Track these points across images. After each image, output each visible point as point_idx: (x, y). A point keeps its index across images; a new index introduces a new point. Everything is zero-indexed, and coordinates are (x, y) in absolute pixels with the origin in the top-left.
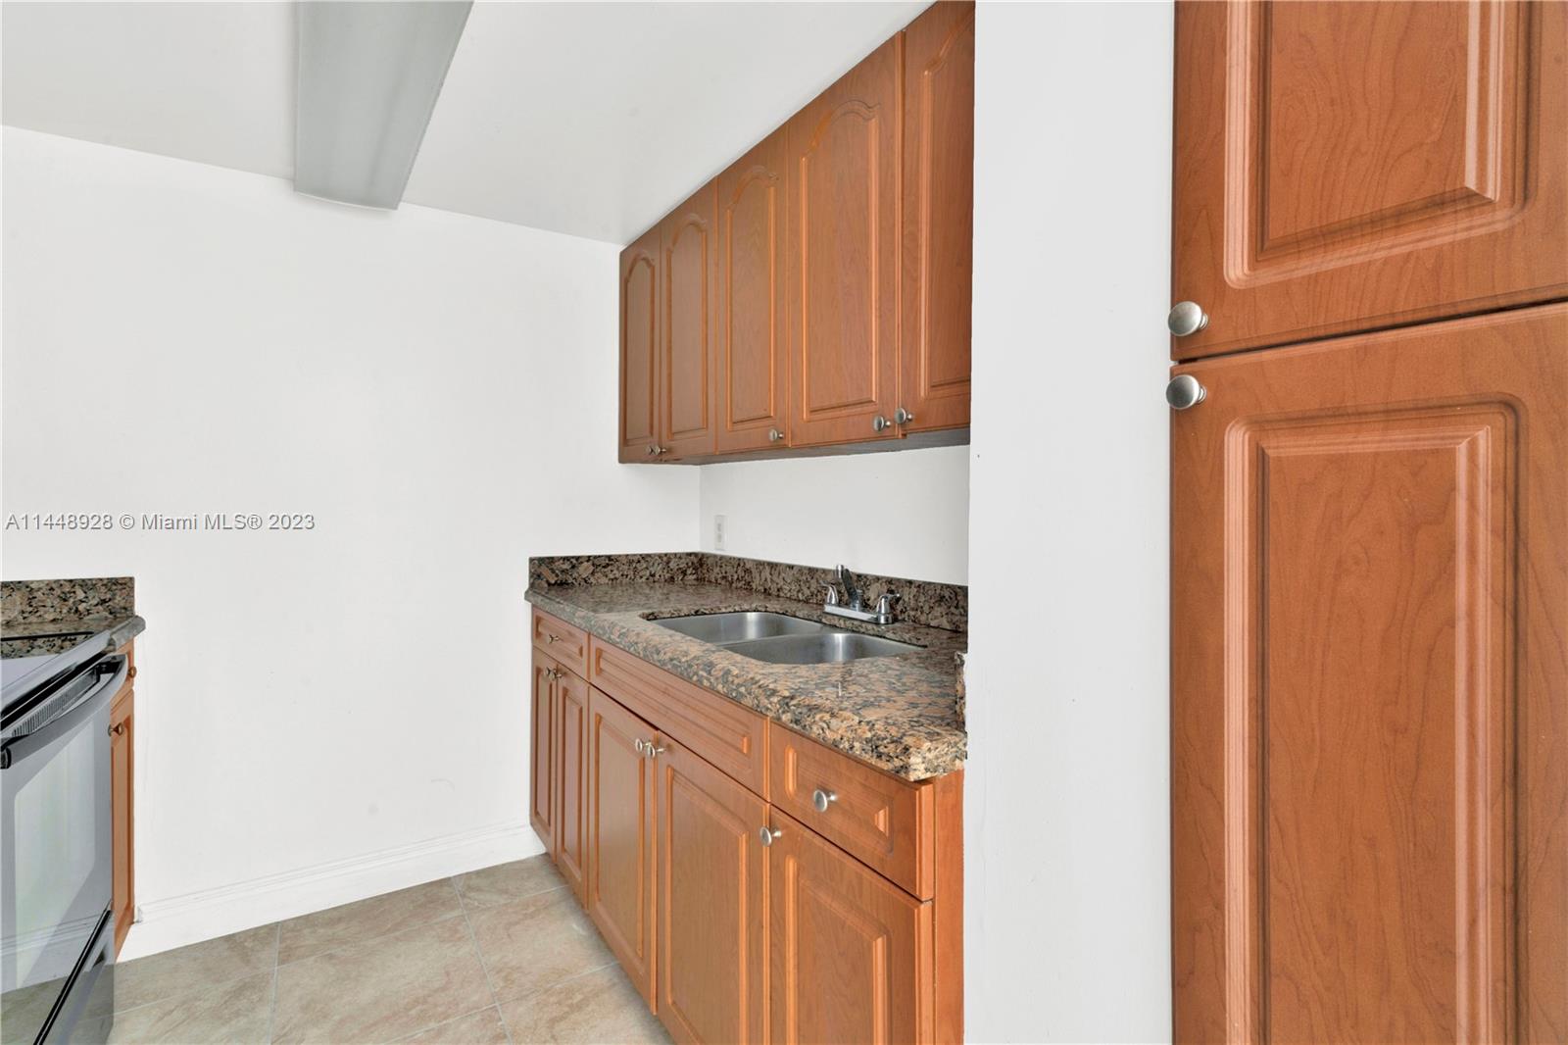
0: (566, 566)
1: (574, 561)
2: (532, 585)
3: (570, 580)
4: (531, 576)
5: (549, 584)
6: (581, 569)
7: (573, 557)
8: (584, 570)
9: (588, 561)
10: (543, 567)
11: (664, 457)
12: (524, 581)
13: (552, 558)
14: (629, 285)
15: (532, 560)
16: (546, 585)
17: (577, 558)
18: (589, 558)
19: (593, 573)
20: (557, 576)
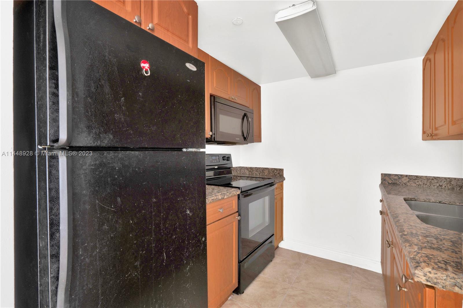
0: (396, 178)
1: (400, 176)
2: (382, 183)
3: (398, 183)
4: (381, 180)
5: (389, 183)
6: (403, 179)
7: (399, 175)
8: (404, 180)
9: (406, 177)
10: (386, 177)
12: (379, 181)
13: (390, 174)
15: (382, 174)
16: (388, 183)
17: (401, 175)
18: (407, 176)
19: (409, 182)
20: (392, 181)
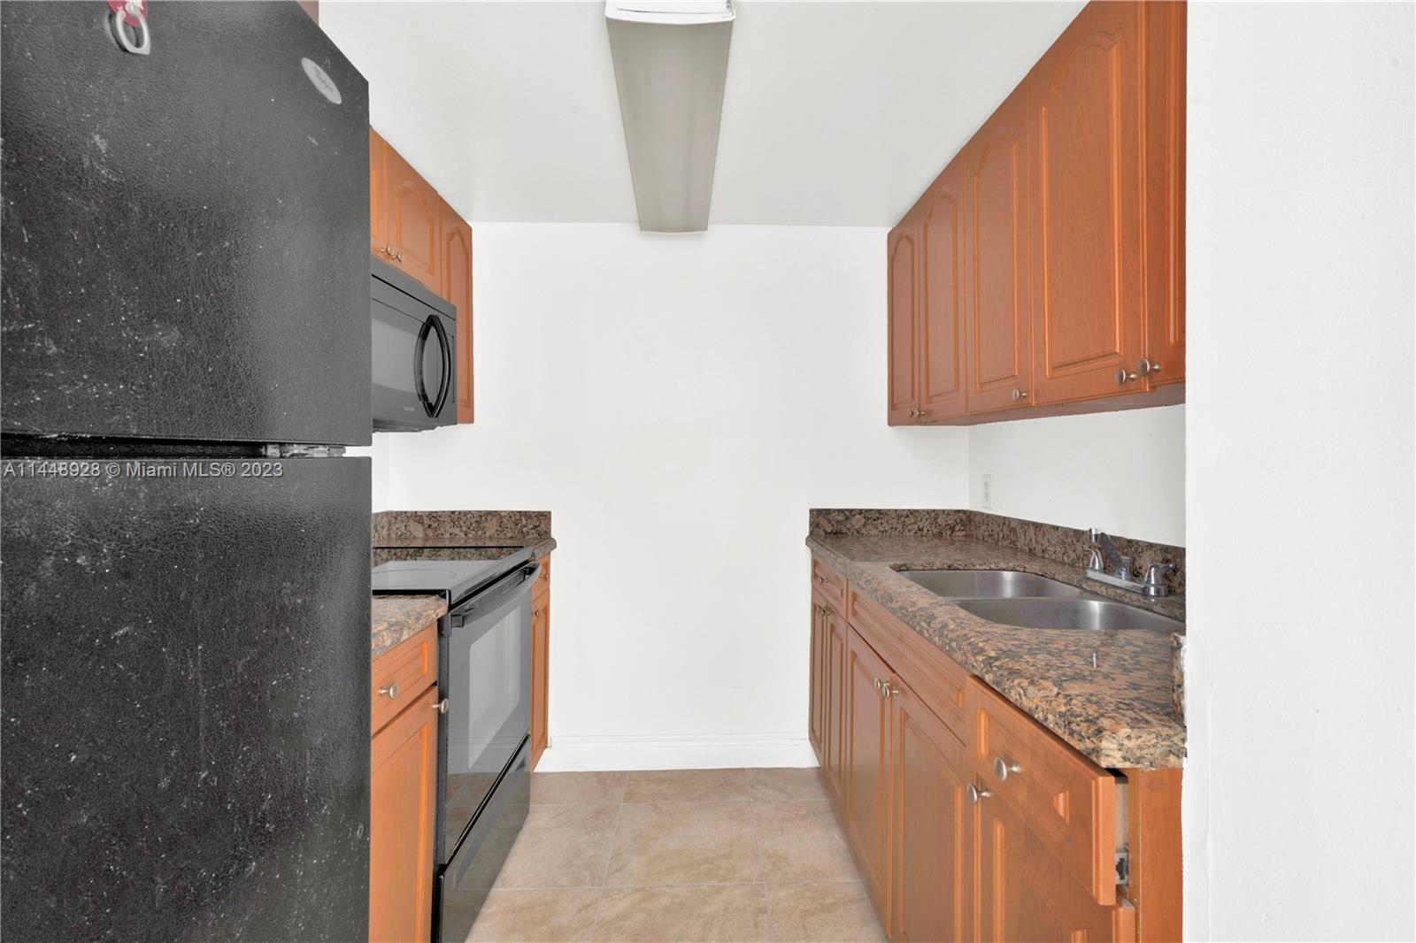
0: (841, 518)
1: (847, 513)
2: (811, 532)
3: (844, 530)
4: (811, 525)
5: (826, 533)
6: (854, 521)
7: (847, 510)
8: (857, 522)
9: (860, 514)
10: (821, 517)
11: (923, 419)
12: (804, 529)
13: (829, 510)
14: (895, 263)
15: (811, 511)
16: (823, 534)
17: (851, 511)
18: (861, 511)
19: (864, 525)
20: (833, 525)
